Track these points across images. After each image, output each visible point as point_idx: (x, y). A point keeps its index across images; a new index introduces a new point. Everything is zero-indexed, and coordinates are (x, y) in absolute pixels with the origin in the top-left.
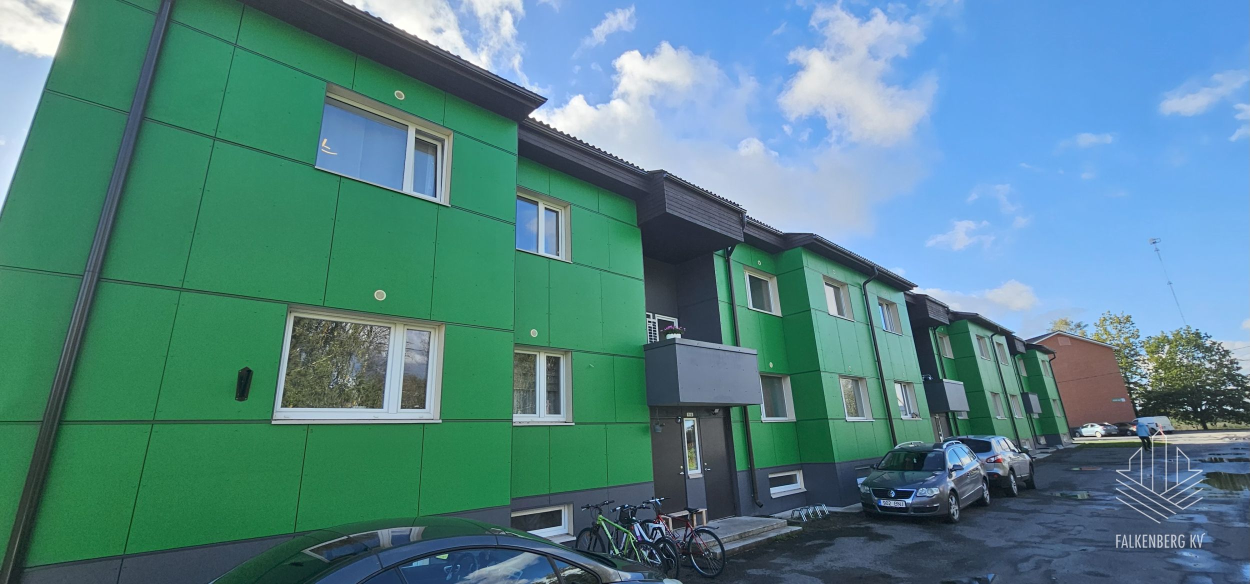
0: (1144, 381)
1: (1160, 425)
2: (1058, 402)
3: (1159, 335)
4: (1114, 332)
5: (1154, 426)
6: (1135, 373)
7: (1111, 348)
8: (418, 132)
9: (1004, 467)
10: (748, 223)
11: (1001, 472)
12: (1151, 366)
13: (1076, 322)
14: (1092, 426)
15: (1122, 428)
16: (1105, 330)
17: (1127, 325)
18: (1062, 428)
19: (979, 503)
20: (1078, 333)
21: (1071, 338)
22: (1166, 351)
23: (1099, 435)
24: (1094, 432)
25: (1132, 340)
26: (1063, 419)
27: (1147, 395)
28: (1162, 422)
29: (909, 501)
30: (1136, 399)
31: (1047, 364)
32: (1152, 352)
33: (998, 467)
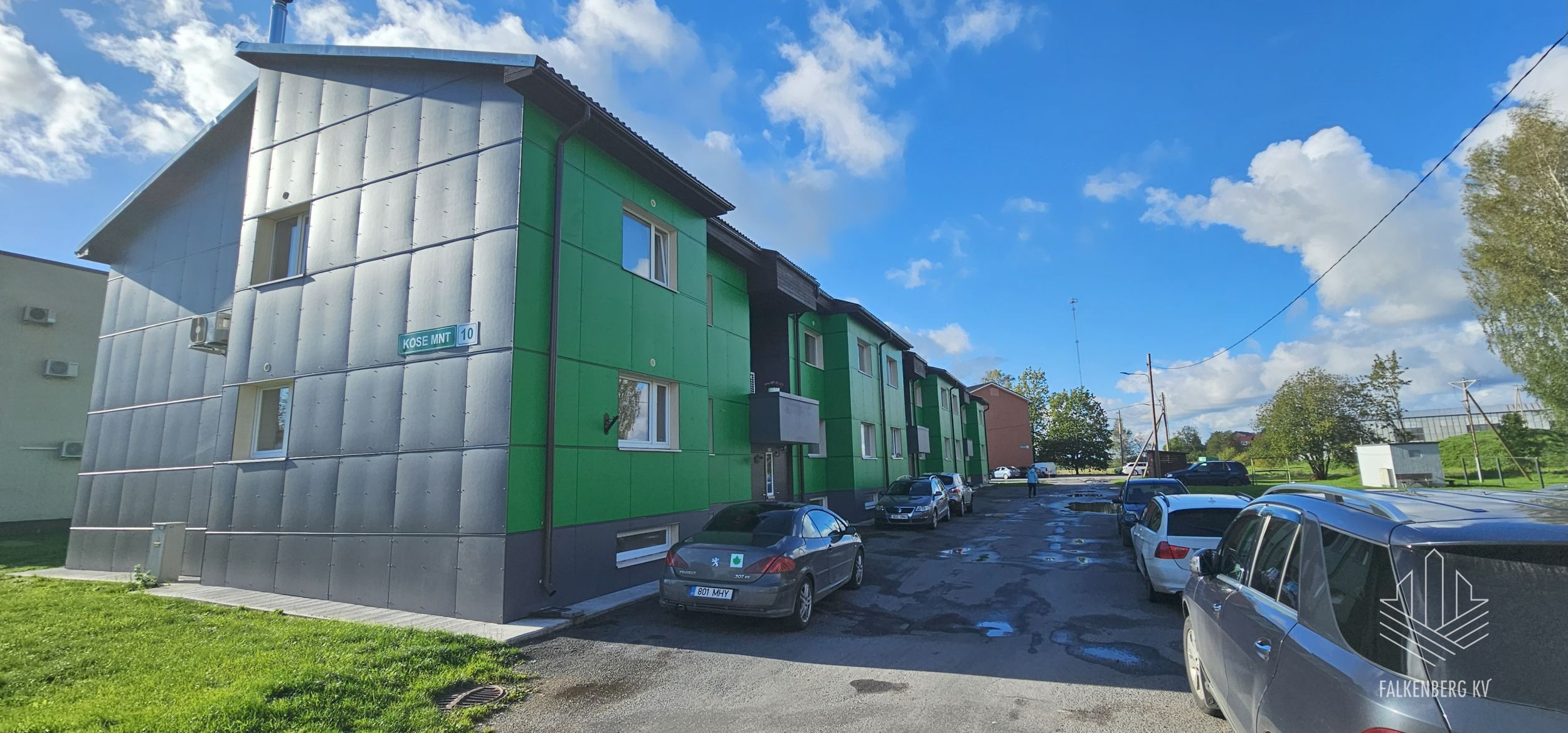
0: (1044, 432)
1: (1049, 469)
2: (985, 447)
3: (1061, 392)
4: (1031, 386)
5: (1044, 470)
6: (1038, 424)
7: (1027, 401)
8: (656, 230)
9: (959, 496)
10: (821, 295)
11: (956, 499)
12: (1051, 419)
13: (1007, 374)
14: (1003, 469)
15: (1024, 471)
16: (1025, 383)
17: (1041, 381)
18: (985, 471)
19: (945, 519)
20: (1005, 385)
21: (1000, 389)
22: (1063, 406)
23: (1006, 477)
24: (1003, 474)
25: (1042, 394)
26: (986, 462)
27: (1044, 444)
28: (1050, 466)
29: (910, 515)
30: (1036, 446)
31: (982, 413)
32: (1055, 407)
33: (955, 495)
